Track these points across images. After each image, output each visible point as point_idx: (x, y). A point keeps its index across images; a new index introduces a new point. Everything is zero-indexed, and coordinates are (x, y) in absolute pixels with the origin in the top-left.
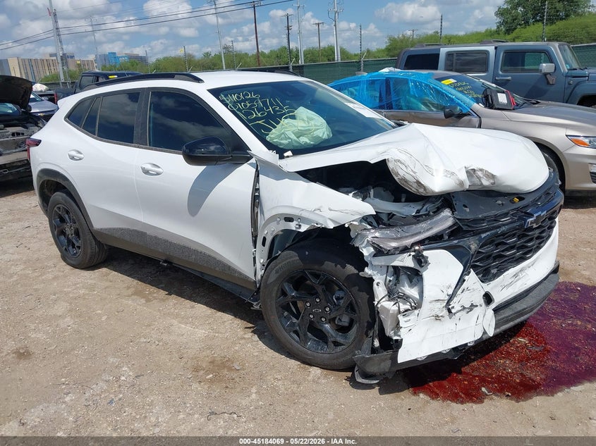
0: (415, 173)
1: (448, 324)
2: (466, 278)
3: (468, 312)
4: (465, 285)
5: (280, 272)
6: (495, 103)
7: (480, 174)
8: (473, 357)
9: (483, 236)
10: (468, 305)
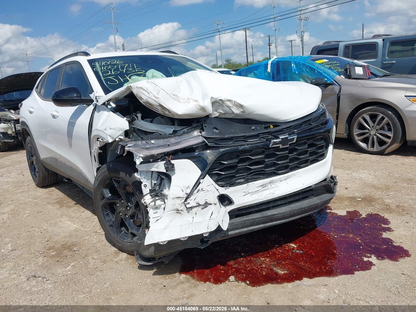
0: (157, 98)
1: (187, 217)
2: (201, 181)
3: (203, 209)
4: (200, 187)
5: (99, 180)
6: (352, 74)
7: (229, 104)
8: (243, 254)
9: (222, 150)
10: (202, 203)
